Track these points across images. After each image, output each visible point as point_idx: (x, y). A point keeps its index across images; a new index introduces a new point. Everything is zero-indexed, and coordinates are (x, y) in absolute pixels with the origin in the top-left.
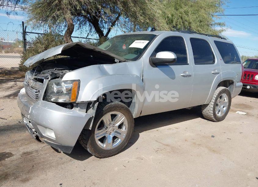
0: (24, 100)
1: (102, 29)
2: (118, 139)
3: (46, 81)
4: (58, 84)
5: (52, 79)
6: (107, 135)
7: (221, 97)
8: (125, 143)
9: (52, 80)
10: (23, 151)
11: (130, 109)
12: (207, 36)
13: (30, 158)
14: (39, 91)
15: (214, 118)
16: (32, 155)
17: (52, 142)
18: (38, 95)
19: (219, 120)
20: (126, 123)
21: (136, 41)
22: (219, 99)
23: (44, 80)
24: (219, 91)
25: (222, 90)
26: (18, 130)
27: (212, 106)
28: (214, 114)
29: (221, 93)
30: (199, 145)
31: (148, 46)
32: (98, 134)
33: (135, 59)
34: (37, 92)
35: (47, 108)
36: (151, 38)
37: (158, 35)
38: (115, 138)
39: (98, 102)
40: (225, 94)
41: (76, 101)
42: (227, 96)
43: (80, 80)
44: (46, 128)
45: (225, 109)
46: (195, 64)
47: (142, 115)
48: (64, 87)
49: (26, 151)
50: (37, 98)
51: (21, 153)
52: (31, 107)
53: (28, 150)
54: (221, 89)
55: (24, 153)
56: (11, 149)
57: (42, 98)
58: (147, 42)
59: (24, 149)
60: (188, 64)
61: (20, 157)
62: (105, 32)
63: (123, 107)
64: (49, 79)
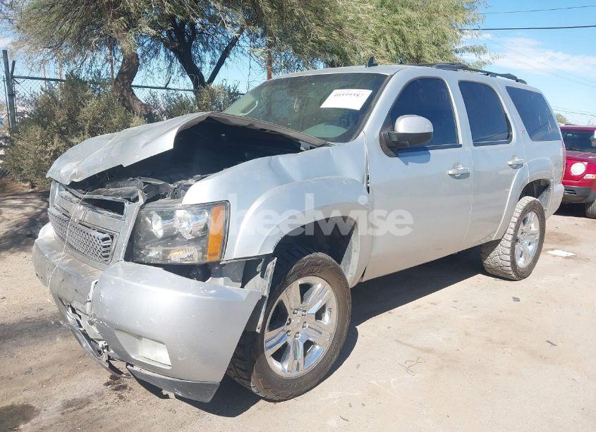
0: (61, 259)
1: (198, 65)
2: (314, 347)
3: (131, 209)
4: (167, 216)
5: (147, 202)
6: (290, 340)
7: (524, 221)
8: (332, 356)
9: (150, 205)
10: (62, 399)
11: (342, 266)
12: (487, 75)
13: (87, 416)
14: (112, 237)
15: (511, 273)
16: (91, 408)
17: (156, 375)
18: (109, 246)
19: (521, 275)
20: (333, 304)
21: (336, 92)
22: (521, 226)
23: (127, 205)
24: (522, 207)
25: (528, 204)
26: (35, 337)
27: (509, 245)
28: (513, 262)
29: (525, 211)
30: (503, 343)
31: (372, 104)
32: (272, 340)
33: (346, 138)
34: (107, 239)
35: (143, 283)
36: (376, 83)
37: (392, 76)
38: (308, 344)
39: (276, 258)
40: (534, 214)
41: (221, 258)
42: (536, 218)
43: (228, 201)
44: (139, 337)
45: (531, 248)
46: (475, 145)
47: (365, 279)
48: (185, 222)
49: (70, 396)
50: (106, 254)
51: (58, 404)
52: (93, 283)
53: (77, 395)
54: (527, 202)
55: (68, 405)
56: (27, 394)
57: (122, 255)
58: (367, 93)
59: (63, 390)
60: (460, 146)
61: (58, 415)
62: (206, 72)
63: (327, 264)
64: (141, 201)
